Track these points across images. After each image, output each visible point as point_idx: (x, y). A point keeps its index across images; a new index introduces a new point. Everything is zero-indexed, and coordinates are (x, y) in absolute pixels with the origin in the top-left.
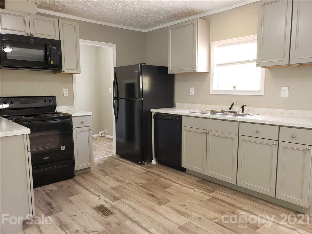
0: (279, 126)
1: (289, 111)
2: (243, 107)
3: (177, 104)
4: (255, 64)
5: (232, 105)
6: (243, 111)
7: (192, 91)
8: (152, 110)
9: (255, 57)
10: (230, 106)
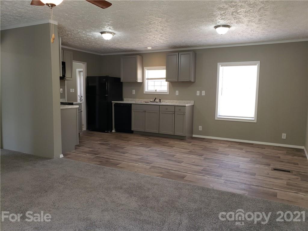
0: (175, 106)
1: (179, 101)
2: (160, 100)
3: (125, 99)
4: (165, 80)
5: (156, 98)
6: (160, 102)
7: (134, 92)
8: (112, 102)
9: (165, 77)
10: (154, 100)
